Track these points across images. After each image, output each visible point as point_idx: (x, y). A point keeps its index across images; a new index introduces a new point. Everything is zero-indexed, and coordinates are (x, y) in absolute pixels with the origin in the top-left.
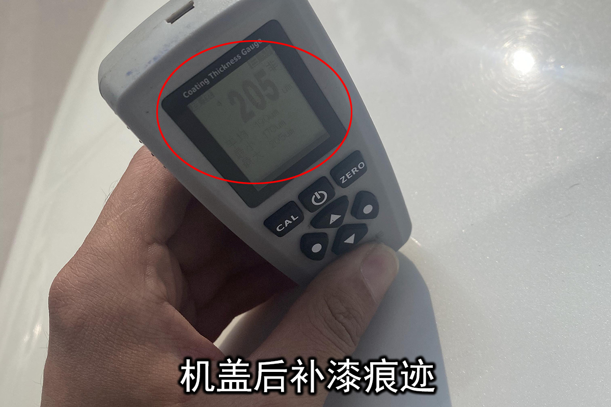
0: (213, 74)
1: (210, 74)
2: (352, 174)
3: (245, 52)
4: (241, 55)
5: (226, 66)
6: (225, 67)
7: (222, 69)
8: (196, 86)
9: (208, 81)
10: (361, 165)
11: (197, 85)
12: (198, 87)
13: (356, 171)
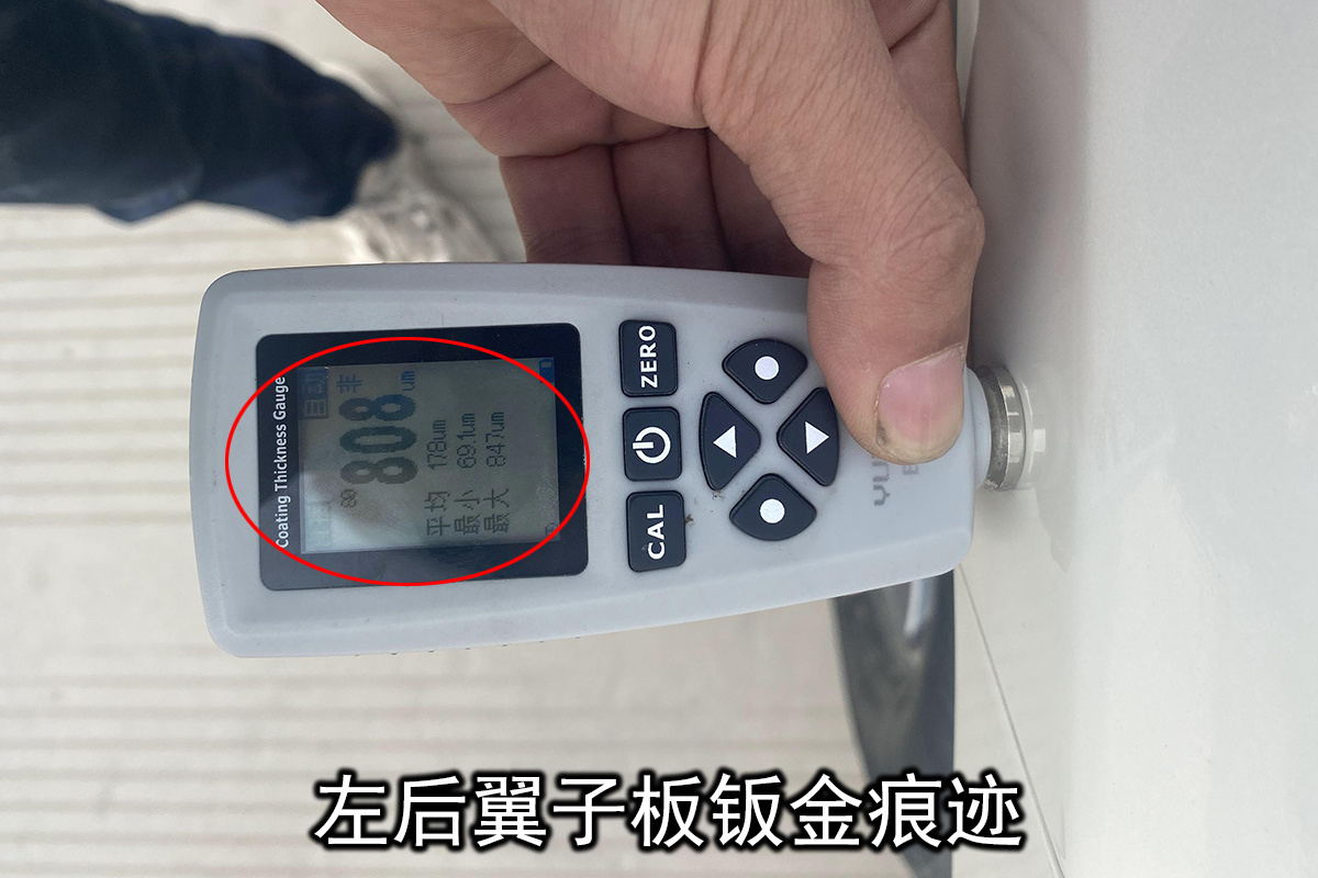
0: (279, 484)
1: (277, 487)
2: (651, 360)
3: (280, 413)
4: (280, 422)
5: (281, 455)
6: (282, 460)
7: (282, 465)
8: (279, 520)
9: (285, 497)
10: (647, 333)
11: (277, 518)
12: (283, 517)
13: (649, 349)
